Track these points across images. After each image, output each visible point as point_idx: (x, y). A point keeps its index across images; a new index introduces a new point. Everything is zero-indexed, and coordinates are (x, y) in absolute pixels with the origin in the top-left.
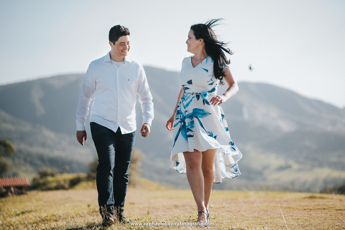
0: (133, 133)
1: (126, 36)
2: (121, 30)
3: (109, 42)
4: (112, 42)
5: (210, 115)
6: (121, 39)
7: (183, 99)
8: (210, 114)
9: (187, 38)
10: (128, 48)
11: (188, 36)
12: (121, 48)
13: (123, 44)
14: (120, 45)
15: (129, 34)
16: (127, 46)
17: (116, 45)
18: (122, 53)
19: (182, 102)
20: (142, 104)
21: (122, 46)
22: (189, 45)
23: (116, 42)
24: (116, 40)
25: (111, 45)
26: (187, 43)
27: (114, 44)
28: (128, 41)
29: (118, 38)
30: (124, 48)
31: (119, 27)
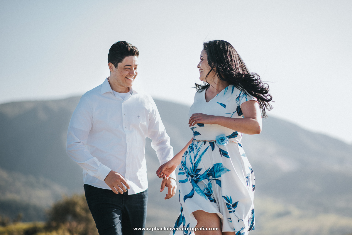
0: (144, 193)
1: (134, 56)
2: (128, 47)
3: (109, 65)
4: (112, 63)
5: (227, 172)
6: (127, 60)
7: (191, 148)
8: (228, 170)
9: (200, 60)
10: (135, 74)
11: (201, 58)
12: (126, 73)
13: (129, 67)
14: (124, 69)
15: (137, 54)
16: (135, 71)
17: (118, 67)
18: (125, 81)
19: (189, 152)
20: (157, 151)
21: (127, 71)
22: (201, 71)
23: (119, 64)
24: (120, 61)
25: (110, 68)
26: (199, 68)
27: (116, 67)
28: (136, 64)
29: (123, 58)
30: (129, 74)
31: (125, 43)
